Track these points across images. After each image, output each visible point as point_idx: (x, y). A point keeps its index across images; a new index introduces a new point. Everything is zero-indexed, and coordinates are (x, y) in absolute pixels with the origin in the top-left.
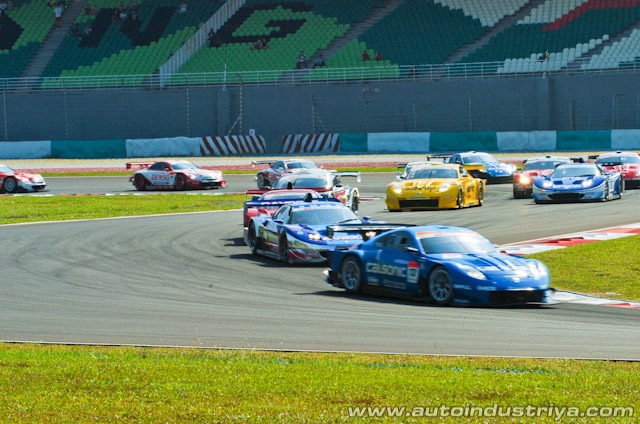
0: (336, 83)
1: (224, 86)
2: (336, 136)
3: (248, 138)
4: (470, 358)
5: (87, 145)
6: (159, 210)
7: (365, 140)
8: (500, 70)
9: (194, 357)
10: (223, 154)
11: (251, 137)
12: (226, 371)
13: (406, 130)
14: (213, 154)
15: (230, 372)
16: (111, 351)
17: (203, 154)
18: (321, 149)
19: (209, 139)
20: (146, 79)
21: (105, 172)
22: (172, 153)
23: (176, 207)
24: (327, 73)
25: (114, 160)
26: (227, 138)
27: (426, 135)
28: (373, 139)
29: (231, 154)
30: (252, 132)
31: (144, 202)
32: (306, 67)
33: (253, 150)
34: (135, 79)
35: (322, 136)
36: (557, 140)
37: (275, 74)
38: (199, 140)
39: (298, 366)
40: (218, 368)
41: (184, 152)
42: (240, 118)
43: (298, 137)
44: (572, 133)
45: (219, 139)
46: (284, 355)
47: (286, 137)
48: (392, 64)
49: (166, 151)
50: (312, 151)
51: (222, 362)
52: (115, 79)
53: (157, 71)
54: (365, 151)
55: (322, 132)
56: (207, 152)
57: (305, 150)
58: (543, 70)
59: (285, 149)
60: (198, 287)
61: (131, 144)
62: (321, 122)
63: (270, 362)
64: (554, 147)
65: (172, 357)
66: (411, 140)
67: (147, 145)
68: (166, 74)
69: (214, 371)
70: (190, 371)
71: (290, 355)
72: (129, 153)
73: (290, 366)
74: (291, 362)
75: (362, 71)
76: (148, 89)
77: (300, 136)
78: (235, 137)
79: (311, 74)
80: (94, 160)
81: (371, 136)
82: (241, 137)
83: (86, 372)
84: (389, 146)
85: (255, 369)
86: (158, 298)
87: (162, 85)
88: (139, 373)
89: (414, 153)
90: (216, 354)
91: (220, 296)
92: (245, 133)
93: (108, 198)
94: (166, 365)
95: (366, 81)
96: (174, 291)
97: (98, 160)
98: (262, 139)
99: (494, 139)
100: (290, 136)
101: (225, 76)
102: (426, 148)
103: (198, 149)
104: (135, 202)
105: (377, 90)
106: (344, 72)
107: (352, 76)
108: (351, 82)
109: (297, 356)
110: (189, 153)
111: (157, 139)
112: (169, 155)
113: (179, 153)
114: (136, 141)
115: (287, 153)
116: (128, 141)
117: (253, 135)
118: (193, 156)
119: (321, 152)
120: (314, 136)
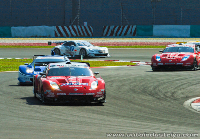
2: (134, 27)
3: (83, 27)
7: (151, 29)
11: (85, 27)
13: (176, 24)
14: (62, 36)
17: (56, 36)
18: (125, 34)
19: (60, 27)
22: (38, 35)
25: (4, 39)
26: (70, 27)
27: (188, 27)
28: (156, 29)
29: (72, 36)
30: (86, 24)
33: (86, 34)
35: (126, 27)
38: (54, 28)
41: (45, 35)
42: (78, 15)
43: (112, 27)
45: (65, 27)
49: (35, 34)
50: (120, 35)
54: (151, 36)
55: (126, 24)
56: (59, 35)
57: (116, 35)
59: (105, 34)
61: (14, 29)
66: (179, 30)
67: (23, 30)
72: (13, 35)
77: (114, 26)
78: (75, 27)
81: (155, 27)
82: (79, 27)
84: (166, 33)
86: (28, 119)
91: (65, 118)
92: (81, 24)
96: (38, 115)
98: (91, 28)
100: (107, 26)
102: (188, 34)
103: (54, 33)
104: (16, 63)
110: (48, 36)
111: (29, 27)
112: (36, 37)
113: (42, 35)
114: (17, 27)
115: (106, 36)
116: (13, 27)
117: (86, 25)
118: (51, 37)
119: (125, 36)
120: (122, 26)
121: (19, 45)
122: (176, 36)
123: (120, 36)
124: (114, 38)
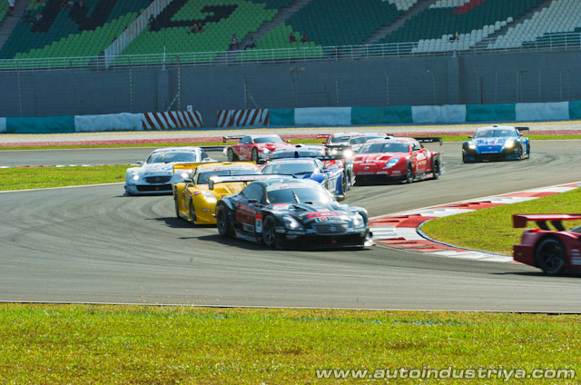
0: (266, 62)
1: (164, 66)
2: (266, 111)
3: (186, 113)
4: (389, 312)
5: (39, 121)
6: (105, 180)
7: (292, 114)
8: (414, 50)
9: (138, 313)
10: (163, 128)
11: (189, 113)
12: (167, 326)
13: (330, 105)
14: (154, 128)
15: (171, 326)
16: (63, 308)
17: (145, 129)
18: (252, 123)
19: (151, 115)
20: (92, 60)
21: (56, 145)
22: (117, 128)
23: (120, 177)
24: (256, 54)
25: (64, 134)
26: (166, 114)
27: (348, 110)
28: (299, 113)
29: (170, 128)
30: (190, 108)
31: (91, 173)
32: (238, 49)
33: (191, 124)
34: (82, 60)
35: (253, 111)
36: (467, 114)
37: (210, 55)
38: (141, 116)
39: (233, 321)
40: (160, 323)
41: (127, 127)
42: (178, 95)
43: (231, 112)
44: (480, 106)
45: (159, 115)
46: (220, 310)
47: (220, 113)
48: (316, 45)
49: (111, 127)
50: (244, 124)
51: (163, 317)
52: (64, 61)
53: (102, 53)
54: (292, 124)
55: (253, 108)
56: (149, 126)
57: (238, 125)
58: (454, 49)
59: (220, 123)
60: (141, 249)
61: (79, 120)
62: (251, 98)
63: (207, 317)
64: (464, 119)
65: (118, 313)
66: (334, 115)
67: (94, 120)
68: (110, 56)
69: (156, 326)
70: (134, 326)
71: (225, 311)
72: (77, 129)
73: (226, 320)
74: (226, 317)
75: (289, 51)
76: (94, 69)
77: (233, 111)
78: (174, 113)
79: (242, 55)
80: (46, 135)
81: (298, 111)
82: (180, 113)
83: (39, 328)
84: (314, 120)
85: (194, 324)
86: (105, 260)
87: (107, 66)
88: (88, 328)
89: (337, 126)
90: (158, 310)
91: (162, 258)
92: (183, 109)
93: (59, 169)
94: (112, 321)
95: (293, 61)
96: (119, 253)
97: (49, 135)
98: (199, 114)
99: (410, 113)
100: (224, 112)
101: (164, 57)
102: (348, 121)
103: (141, 124)
104: (83, 172)
105: (302, 69)
106: (273, 53)
107: (280, 56)
108: (279, 62)
109: (232, 312)
110: (131, 127)
111: (103, 116)
112: (114, 130)
113: (123, 128)
114: (83, 117)
115: (221, 127)
116: (77, 117)
117: (191, 111)
118: (136, 130)
119: (252, 125)
120: (246, 111)
121: (88, 145)
122: (330, 124)
123: (244, 126)
124: (235, 129)
